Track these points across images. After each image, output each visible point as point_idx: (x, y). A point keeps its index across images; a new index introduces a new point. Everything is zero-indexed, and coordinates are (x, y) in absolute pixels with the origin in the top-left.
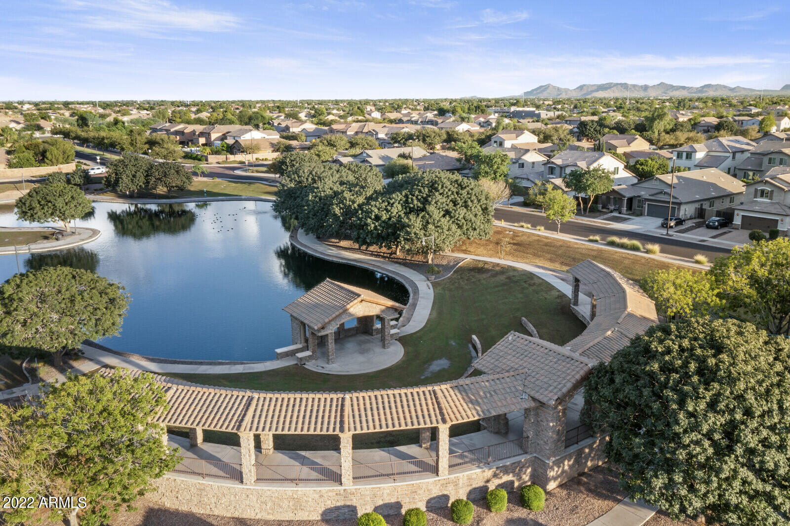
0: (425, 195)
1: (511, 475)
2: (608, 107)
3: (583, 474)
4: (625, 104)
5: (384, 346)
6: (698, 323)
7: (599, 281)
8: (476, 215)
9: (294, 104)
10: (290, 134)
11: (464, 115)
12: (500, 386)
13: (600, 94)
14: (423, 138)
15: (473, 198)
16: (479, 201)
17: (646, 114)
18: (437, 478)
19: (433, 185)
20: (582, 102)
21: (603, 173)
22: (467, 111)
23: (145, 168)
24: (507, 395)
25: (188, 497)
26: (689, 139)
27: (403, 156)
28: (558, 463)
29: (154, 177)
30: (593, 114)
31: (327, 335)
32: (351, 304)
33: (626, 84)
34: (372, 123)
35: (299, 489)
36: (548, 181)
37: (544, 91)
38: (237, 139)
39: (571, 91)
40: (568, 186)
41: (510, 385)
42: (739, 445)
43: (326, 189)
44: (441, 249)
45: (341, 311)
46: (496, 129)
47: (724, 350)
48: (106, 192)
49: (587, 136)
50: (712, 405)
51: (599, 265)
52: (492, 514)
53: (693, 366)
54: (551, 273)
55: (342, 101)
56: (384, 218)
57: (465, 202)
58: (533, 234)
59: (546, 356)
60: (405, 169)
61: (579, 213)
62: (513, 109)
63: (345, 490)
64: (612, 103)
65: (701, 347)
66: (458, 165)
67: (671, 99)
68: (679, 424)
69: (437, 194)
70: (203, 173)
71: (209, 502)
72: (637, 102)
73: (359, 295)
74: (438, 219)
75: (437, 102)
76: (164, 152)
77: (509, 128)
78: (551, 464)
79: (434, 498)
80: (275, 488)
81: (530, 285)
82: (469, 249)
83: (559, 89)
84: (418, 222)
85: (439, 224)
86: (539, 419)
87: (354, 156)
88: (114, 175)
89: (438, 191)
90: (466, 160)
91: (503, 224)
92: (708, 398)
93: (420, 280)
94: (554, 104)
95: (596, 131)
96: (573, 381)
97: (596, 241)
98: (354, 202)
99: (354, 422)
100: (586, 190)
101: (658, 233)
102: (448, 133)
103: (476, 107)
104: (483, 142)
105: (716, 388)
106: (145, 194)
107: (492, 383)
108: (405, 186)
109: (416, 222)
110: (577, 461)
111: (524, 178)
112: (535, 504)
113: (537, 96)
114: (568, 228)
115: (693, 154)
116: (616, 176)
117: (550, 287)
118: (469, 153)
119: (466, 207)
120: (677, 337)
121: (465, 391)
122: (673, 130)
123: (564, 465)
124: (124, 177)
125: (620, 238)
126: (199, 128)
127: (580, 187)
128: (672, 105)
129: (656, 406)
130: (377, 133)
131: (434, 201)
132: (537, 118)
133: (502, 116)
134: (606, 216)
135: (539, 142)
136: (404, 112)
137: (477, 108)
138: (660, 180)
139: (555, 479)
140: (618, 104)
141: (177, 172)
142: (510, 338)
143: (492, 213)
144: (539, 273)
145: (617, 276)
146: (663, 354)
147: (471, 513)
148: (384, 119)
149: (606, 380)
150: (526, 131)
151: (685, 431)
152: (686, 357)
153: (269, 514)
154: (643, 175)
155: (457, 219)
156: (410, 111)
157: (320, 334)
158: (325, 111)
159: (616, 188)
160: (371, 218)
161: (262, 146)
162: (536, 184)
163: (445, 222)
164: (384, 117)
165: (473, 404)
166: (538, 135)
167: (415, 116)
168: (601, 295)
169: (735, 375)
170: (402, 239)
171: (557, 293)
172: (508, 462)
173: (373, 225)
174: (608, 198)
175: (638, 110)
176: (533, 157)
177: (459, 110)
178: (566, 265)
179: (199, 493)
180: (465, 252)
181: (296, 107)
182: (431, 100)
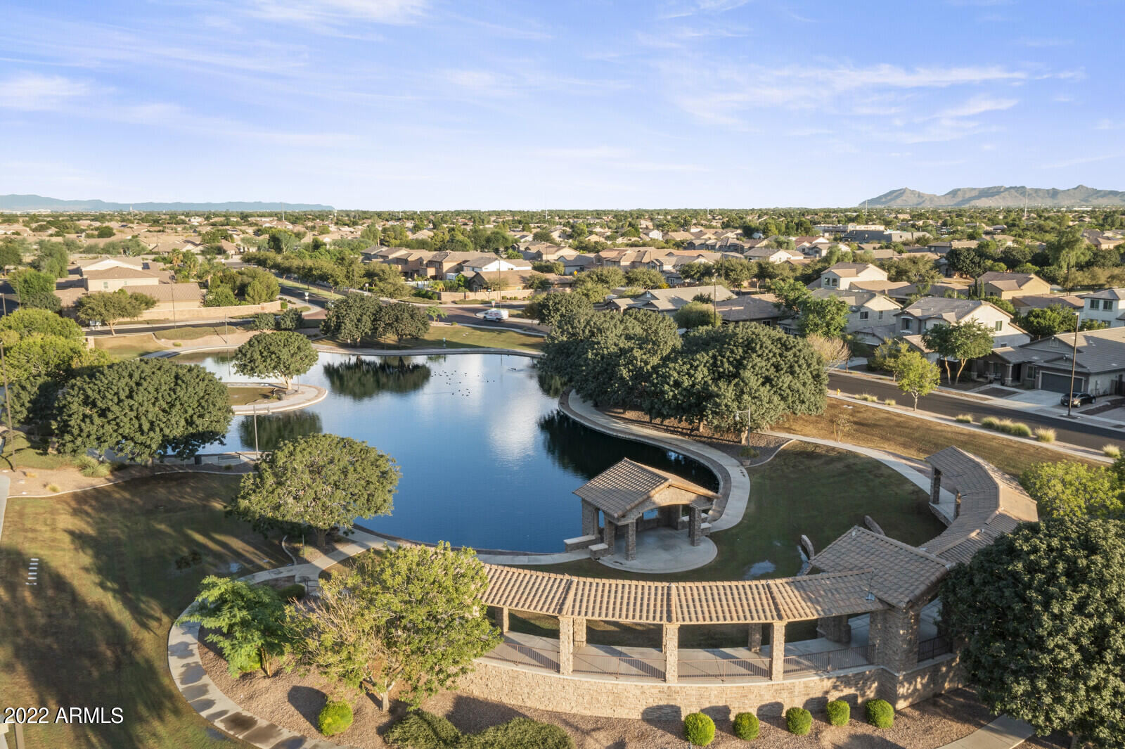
0: (739, 357)
1: (853, 689)
2: (993, 224)
3: (940, 695)
4: (1020, 219)
5: (693, 543)
6: (1073, 523)
7: (965, 473)
8: (804, 384)
9: (540, 217)
10: (543, 264)
11: (782, 238)
12: (843, 585)
13: (984, 203)
14: (726, 272)
15: (802, 361)
16: (809, 366)
17: (1051, 237)
18: (770, 683)
19: (749, 343)
20: (954, 215)
21: (979, 330)
22: (783, 229)
23: (372, 310)
24: (850, 595)
25: (499, 685)
26: (1112, 277)
27: (700, 299)
28: (910, 679)
29: (384, 322)
30: (971, 237)
31: (627, 525)
32: (657, 489)
33: (1023, 187)
34: (652, 249)
35: (620, 683)
36: (901, 339)
37: (897, 197)
38: (476, 270)
39: (939, 197)
40: (929, 345)
41: (854, 584)
42: (1109, 651)
43: (609, 346)
44: (758, 426)
45: (645, 497)
46: (827, 260)
47: (1098, 552)
48: (321, 339)
49: (961, 269)
50: (1080, 608)
51: (967, 454)
52: (833, 728)
53: (1061, 567)
54: (904, 461)
55: (606, 213)
56: (686, 384)
57: (791, 367)
58: (880, 410)
59: (895, 555)
60: (704, 319)
61: (944, 382)
62: (851, 227)
63: (669, 687)
64: (1001, 217)
65: (1073, 547)
66: (776, 312)
67: (1093, 211)
68: (1042, 626)
69: (754, 356)
70: (439, 316)
71: (521, 692)
72: (1040, 217)
73: (666, 480)
74: (755, 388)
75: (741, 214)
76: (390, 288)
77: (846, 260)
78: (901, 678)
79: (766, 705)
80: (594, 680)
81: (876, 476)
82: (793, 427)
83: (920, 195)
84: (730, 391)
85: (757, 395)
86: (888, 625)
87: (634, 297)
88: (334, 319)
89: (756, 352)
90: (786, 306)
91: (839, 395)
92: (1075, 600)
93: (733, 465)
94: (913, 217)
95: (974, 263)
96: (928, 582)
97: (967, 422)
98: (646, 363)
99: (682, 613)
100: (955, 353)
101: (1055, 413)
102: (760, 265)
103: (797, 224)
104: (810, 278)
105: (1085, 590)
106: (369, 343)
107: (833, 581)
108: (712, 344)
109: (727, 392)
110: (932, 680)
111: (868, 333)
112: (882, 720)
113: (887, 206)
114: (929, 403)
115: (1114, 302)
116: (998, 334)
117: (902, 480)
118: (792, 295)
119: (792, 373)
120: (1046, 535)
121: (803, 588)
122: (1089, 264)
123: (916, 682)
124: (347, 321)
125: (1001, 420)
126: (427, 255)
127: (946, 348)
128: (1094, 220)
129: (1018, 607)
130: (662, 264)
131: (751, 364)
132: (887, 242)
133: (835, 239)
134: (983, 388)
135: (890, 279)
136: (694, 230)
137: (799, 225)
138: (1061, 342)
139: (905, 697)
140: (1009, 220)
141: (412, 317)
142: (854, 534)
143: (826, 382)
144: (888, 461)
145: (989, 467)
146: (1028, 553)
147: (809, 724)
148: (667, 242)
149: (964, 581)
150: (870, 265)
151: (1050, 634)
152: (1055, 557)
153: (585, 708)
154: (1038, 331)
155: (780, 389)
156: (702, 229)
157: (620, 524)
158: (586, 229)
159: (998, 350)
160: (668, 384)
161: (510, 281)
162: (884, 343)
163: (764, 391)
164: (667, 237)
165: (812, 603)
166: (888, 270)
167: (710, 237)
168: (968, 491)
169: (1108, 577)
170: (710, 412)
171: (912, 488)
172: (851, 672)
173: (671, 394)
174: (986, 364)
175: (1041, 229)
176: (880, 304)
177: (773, 228)
178: (925, 452)
179: (512, 681)
180: (789, 430)
181: (545, 222)
182: (732, 211)
